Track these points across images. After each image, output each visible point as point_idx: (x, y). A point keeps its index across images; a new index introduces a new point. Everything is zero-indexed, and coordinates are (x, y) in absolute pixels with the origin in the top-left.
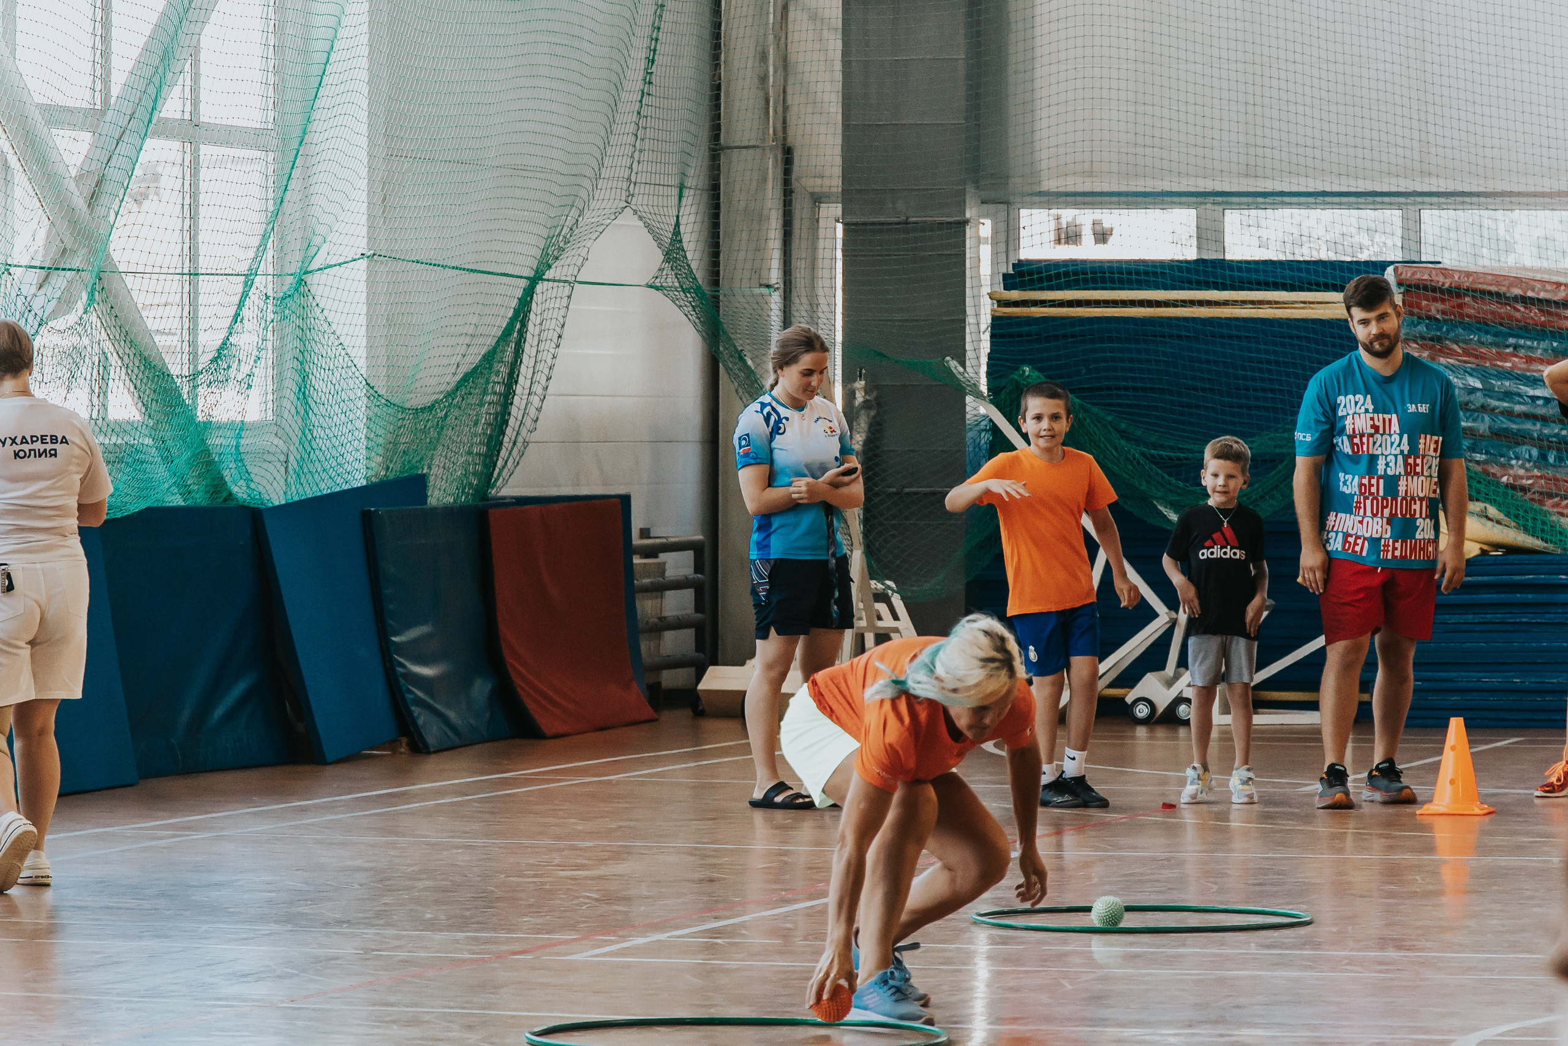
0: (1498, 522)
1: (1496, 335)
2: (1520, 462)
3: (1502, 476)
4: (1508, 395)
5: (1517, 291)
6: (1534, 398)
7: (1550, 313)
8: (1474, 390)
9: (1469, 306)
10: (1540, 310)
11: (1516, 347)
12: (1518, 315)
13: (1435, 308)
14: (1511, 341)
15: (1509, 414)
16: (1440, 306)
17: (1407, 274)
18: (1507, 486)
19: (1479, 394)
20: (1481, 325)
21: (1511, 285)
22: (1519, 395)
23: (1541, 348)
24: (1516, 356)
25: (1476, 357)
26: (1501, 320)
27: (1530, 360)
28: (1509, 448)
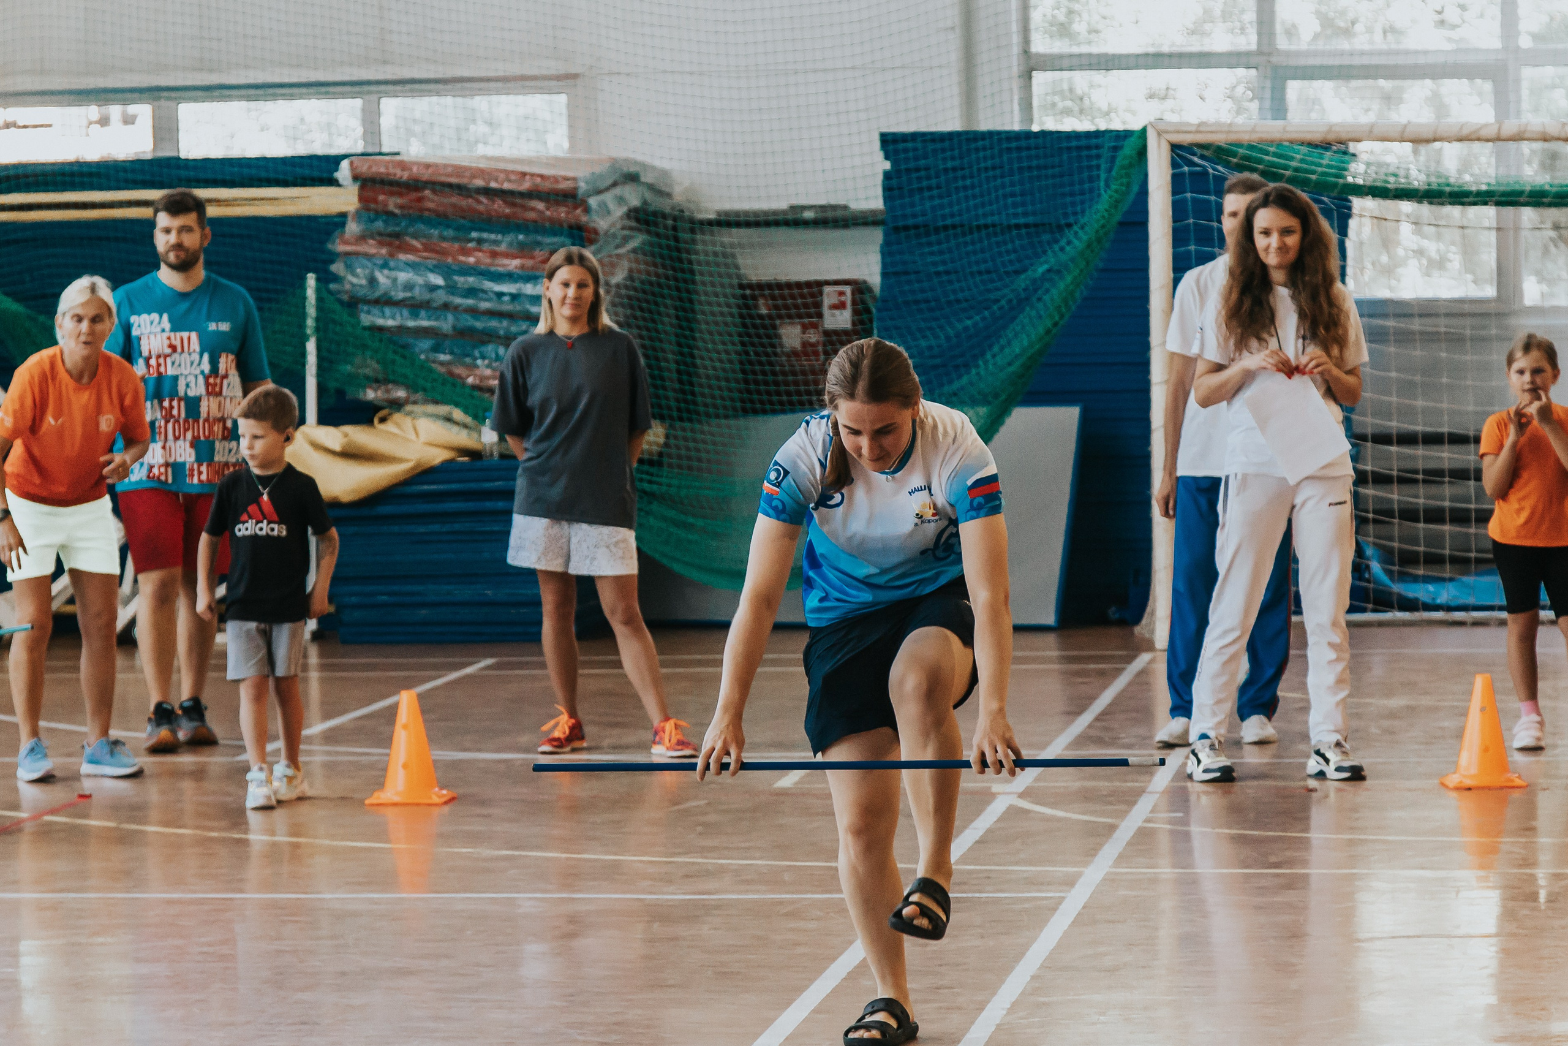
0: (465, 426)
1: (457, 229)
2: (486, 362)
3: (468, 376)
4: (471, 292)
5: (479, 183)
6: (500, 295)
7: (514, 205)
8: (434, 288)
9: (429, 200)
10: (505, 202)
11: (480, 241)
12: (481, 208)
13: (393, 203)
14: (474, 235)
15: (473, 311)
16: (399, 201)
17: (363, 168)
18: (474, 387)
19: (441, 292)
20: (441, 219)
21: (473, 177)
22: (484, 291)
23: (505, 241)
24: (480, 250)
25: (437, 252)
26: (463, 213)
27: (494, 255)
28: (474, 347)
